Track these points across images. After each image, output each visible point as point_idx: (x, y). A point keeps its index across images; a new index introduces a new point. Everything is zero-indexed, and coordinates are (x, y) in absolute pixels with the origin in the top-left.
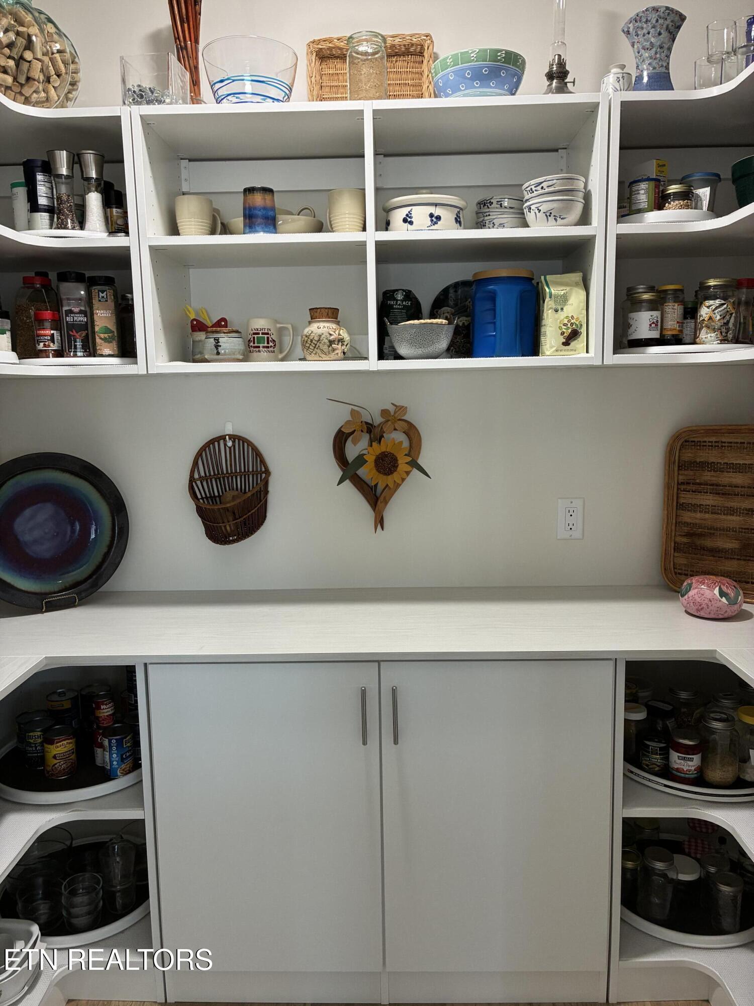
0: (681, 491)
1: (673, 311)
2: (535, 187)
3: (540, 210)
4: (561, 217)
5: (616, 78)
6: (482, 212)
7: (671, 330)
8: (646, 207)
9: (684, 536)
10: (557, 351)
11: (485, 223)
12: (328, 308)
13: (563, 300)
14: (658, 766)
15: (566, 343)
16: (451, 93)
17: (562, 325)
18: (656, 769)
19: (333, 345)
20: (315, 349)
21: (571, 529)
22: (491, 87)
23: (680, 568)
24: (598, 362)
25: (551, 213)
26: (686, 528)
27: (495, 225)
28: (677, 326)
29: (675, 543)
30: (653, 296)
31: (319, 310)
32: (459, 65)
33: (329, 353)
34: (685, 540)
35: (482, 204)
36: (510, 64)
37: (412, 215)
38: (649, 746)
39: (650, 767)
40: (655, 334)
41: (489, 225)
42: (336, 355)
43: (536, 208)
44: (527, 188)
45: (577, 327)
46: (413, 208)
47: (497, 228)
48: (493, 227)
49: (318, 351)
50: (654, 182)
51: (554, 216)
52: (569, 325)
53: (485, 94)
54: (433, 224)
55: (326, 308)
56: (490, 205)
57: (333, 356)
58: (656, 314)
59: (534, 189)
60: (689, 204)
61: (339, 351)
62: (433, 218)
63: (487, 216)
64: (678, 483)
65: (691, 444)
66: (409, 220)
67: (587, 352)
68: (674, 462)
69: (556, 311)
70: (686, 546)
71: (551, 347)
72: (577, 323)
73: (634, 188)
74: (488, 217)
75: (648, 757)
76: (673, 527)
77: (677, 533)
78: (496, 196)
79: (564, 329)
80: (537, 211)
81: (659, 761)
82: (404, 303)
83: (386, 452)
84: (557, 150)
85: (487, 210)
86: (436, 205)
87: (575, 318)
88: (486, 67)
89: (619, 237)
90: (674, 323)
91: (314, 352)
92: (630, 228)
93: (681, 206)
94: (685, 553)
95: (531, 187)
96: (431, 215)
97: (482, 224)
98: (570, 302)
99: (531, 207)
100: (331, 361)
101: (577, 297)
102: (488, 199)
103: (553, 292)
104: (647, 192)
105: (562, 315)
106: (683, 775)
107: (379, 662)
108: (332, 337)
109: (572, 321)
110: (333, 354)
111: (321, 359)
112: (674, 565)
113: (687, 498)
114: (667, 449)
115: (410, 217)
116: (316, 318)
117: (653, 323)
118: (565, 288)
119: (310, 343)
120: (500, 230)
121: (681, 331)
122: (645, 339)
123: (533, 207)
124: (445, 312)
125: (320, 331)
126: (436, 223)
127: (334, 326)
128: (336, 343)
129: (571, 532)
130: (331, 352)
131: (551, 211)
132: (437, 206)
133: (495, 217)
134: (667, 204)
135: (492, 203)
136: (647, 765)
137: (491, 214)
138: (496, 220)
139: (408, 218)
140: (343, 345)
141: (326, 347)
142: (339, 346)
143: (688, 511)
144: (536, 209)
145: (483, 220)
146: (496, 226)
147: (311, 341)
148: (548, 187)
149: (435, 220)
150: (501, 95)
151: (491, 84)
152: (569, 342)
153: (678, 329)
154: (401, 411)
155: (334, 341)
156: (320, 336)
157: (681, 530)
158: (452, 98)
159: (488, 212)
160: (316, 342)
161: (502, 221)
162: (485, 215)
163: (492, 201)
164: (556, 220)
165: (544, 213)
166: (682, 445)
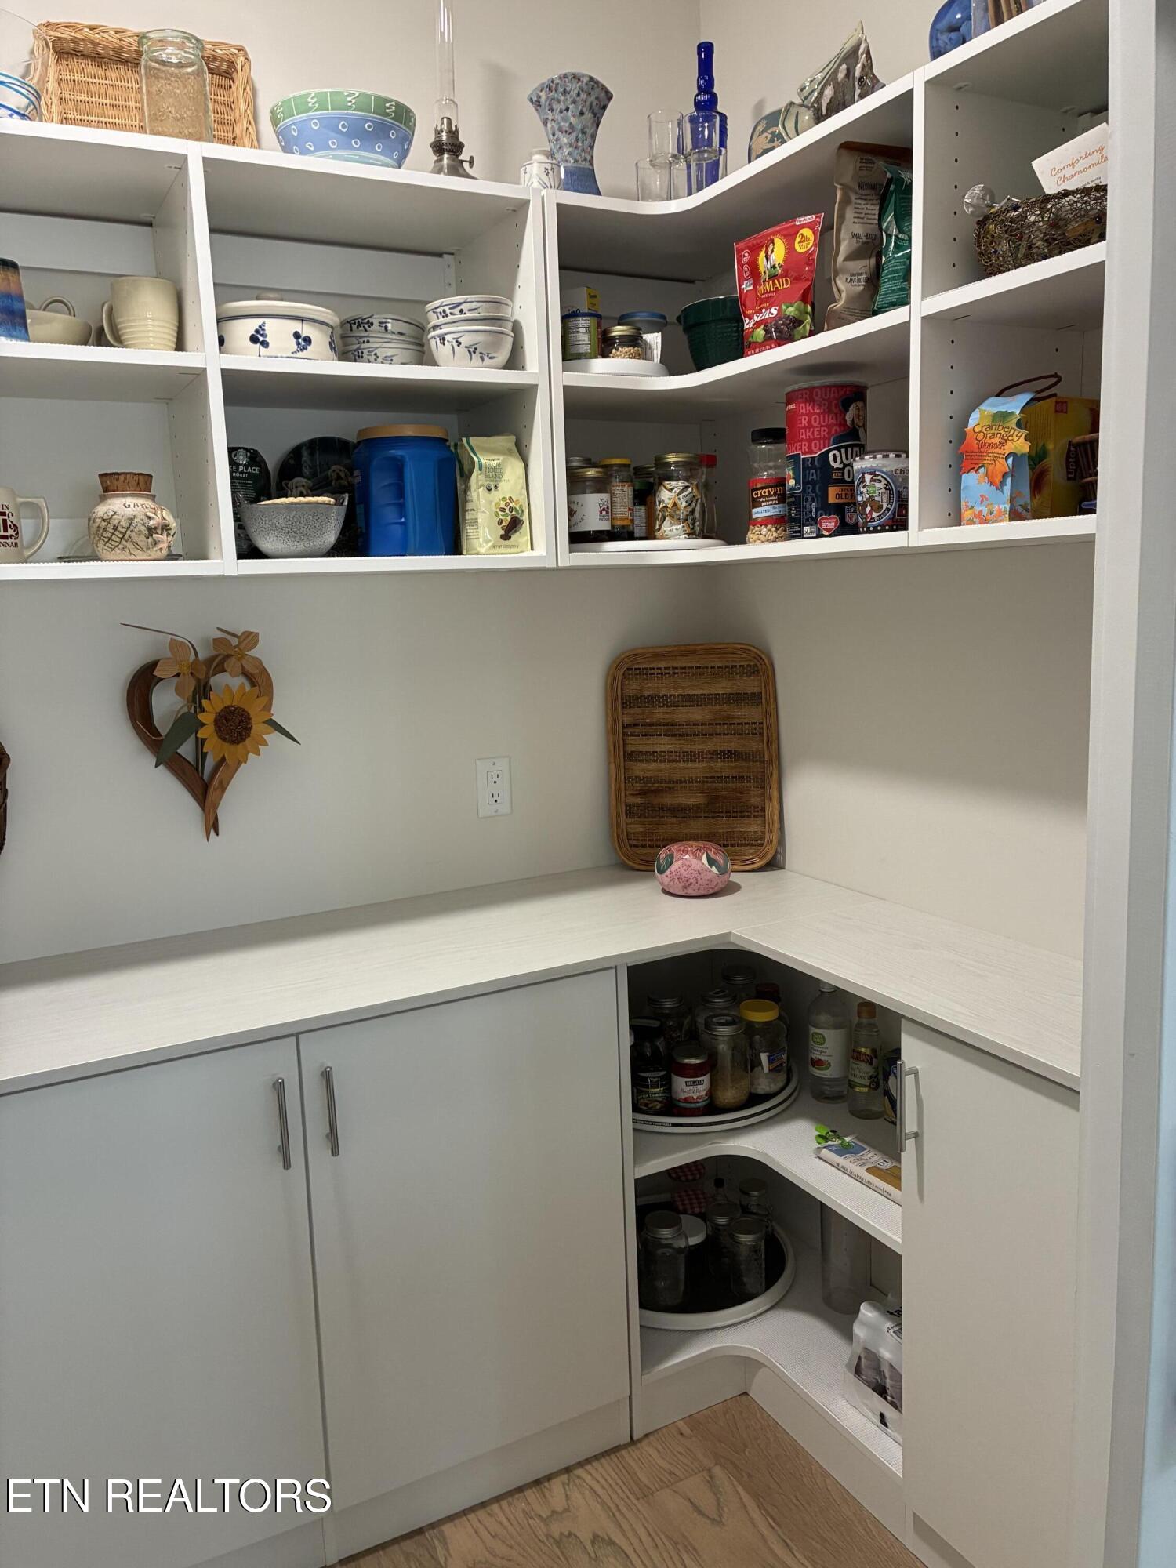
0: (628, 735)
1: (623, 493)
2: (450, 309)
3: (460, 343)
4: (490, 355)
5: (544, 170)
6: (356, 337)
7: (622, 519)
8: (589, 351)
9: (637, 794)
10: (494, 547)
11: (362, 353)
12: (139, 474)
13: (495, 475)
14: (660, 1102)
15: (506, 537)
16: (312, 149)
17: (498, 510)
18: (658, 1107)
19: (154, 535)
20: (123, 542)
21: (496, 801)
22: (377, 152)
23: (636, 838)
24: (550, 564)
25: (476, 349)
26: (638, 785)
27: (378, 357)
28: (628, 514)
29: (626, 806)
30: (597, 472)
31: (122, 477)
32: (328, 109)
33: (148, 548)
34: (638, 800)
35: (355, 323)
36: (401, 123)
37: (266, 332)
38: (647, 1078)
39: (650, 1106)
40: (605, 526)
41: (369, 357)
42: (159, 552)
43: (454, 339)
44: (436, 308)
45: (518, 513)
46: (268, 321)
47: (382, 363)
48: (376, 360)
49: (129, 545)
50: (596, 318)
51: (481, 353)
52: (507, 511)
53: (366, 160)
54: (301, 350)
55: (135, 474)
56: (369, 327)
57: (154, 552)
58: (605, 496)
59: (448, 312)
60: (640, 352)
61: (164, 546)
62: (300, 340)
63: (364, 342)
64: (623, 727)
65: (635, 672)
66: (261, 339)
67: (532, 549)
68: (617, 699)
69: (489, 490)
70: (640, 808)
71: (488, 541)
72: (517, 507)
73: (571, 324)
74: (366, 345)
75: (647, 1093)
76: (623, 785)
77: (628, 793)
78: (378, 313)
79: (502, 516)
80: (455, 345)
81: (661, 1095)
82: (249, 469)
83: (232, 706)
84: (440, 255)
85: (366, 334)
86: (302, 320)
87: (514, 500)
88: (371, 121)
89: (567, 389)
90: (625, 510)
91: (121, 546)
92: (576, 379)
93: (632, 354)
94: (639, 817)
95: (443, 308)
96: (297, 335)
97: (356, 353)
98: (506, 477)
99: (446, 336)
100: (149, 560)
101: (513, 470)
102: (364, 317)
103: (483, 462)
104: (588, 332)
105: (496, 496)
106: (693, 1105)
107: (297, 1035)
108: (152, 523)
109: (511, 505)
110: (155, 549)
111: (133, 557)
112: (627, 835)
113: (638, 745)
114: (606, 684)
115: (262, 335)
116: (118, 490)
117: (604, 509)
118: (497, 458)
119: (112, 531)
120: (386, 366)
121: (632, 521)
122: (593, 531)
123: (448, 337)
124: (298, 485)
125: (129, 512)
126: (304, 348)
127: (149, 503)
128: (159, 532)
129: (496, 806)
130: (151, 547)
131: (476, 346)
132: (304, 322)
133: (377, 345)
134: (614, 351)
135: (372, 324)
136: (646, 1105)
137: (371, 340)
138: (379, 349)
139: (258, 336)
140: (168, 534)
141: (142, 538)
142: (164, 537)
143: (639, 761)
144: (454, 341)
145: (359, 348)
146: (380, 359)
147: (115, 528)
148: (470, 310)
149: (303, 343)
150: (387, 166)
151: (376, 147)
152: (510, 534)
153: (630, 518)
154: (248, 640)
155: (156, 528)
156: (131, 520)
157: (632, 788)
158: (312, 158)
159: (366, 337)
160: (124, 530)
161: (390, 353)
162: (362, 340)
163: (371, 320)
164: (482, 358)
165: (466, 347)
166: (624, 674)
